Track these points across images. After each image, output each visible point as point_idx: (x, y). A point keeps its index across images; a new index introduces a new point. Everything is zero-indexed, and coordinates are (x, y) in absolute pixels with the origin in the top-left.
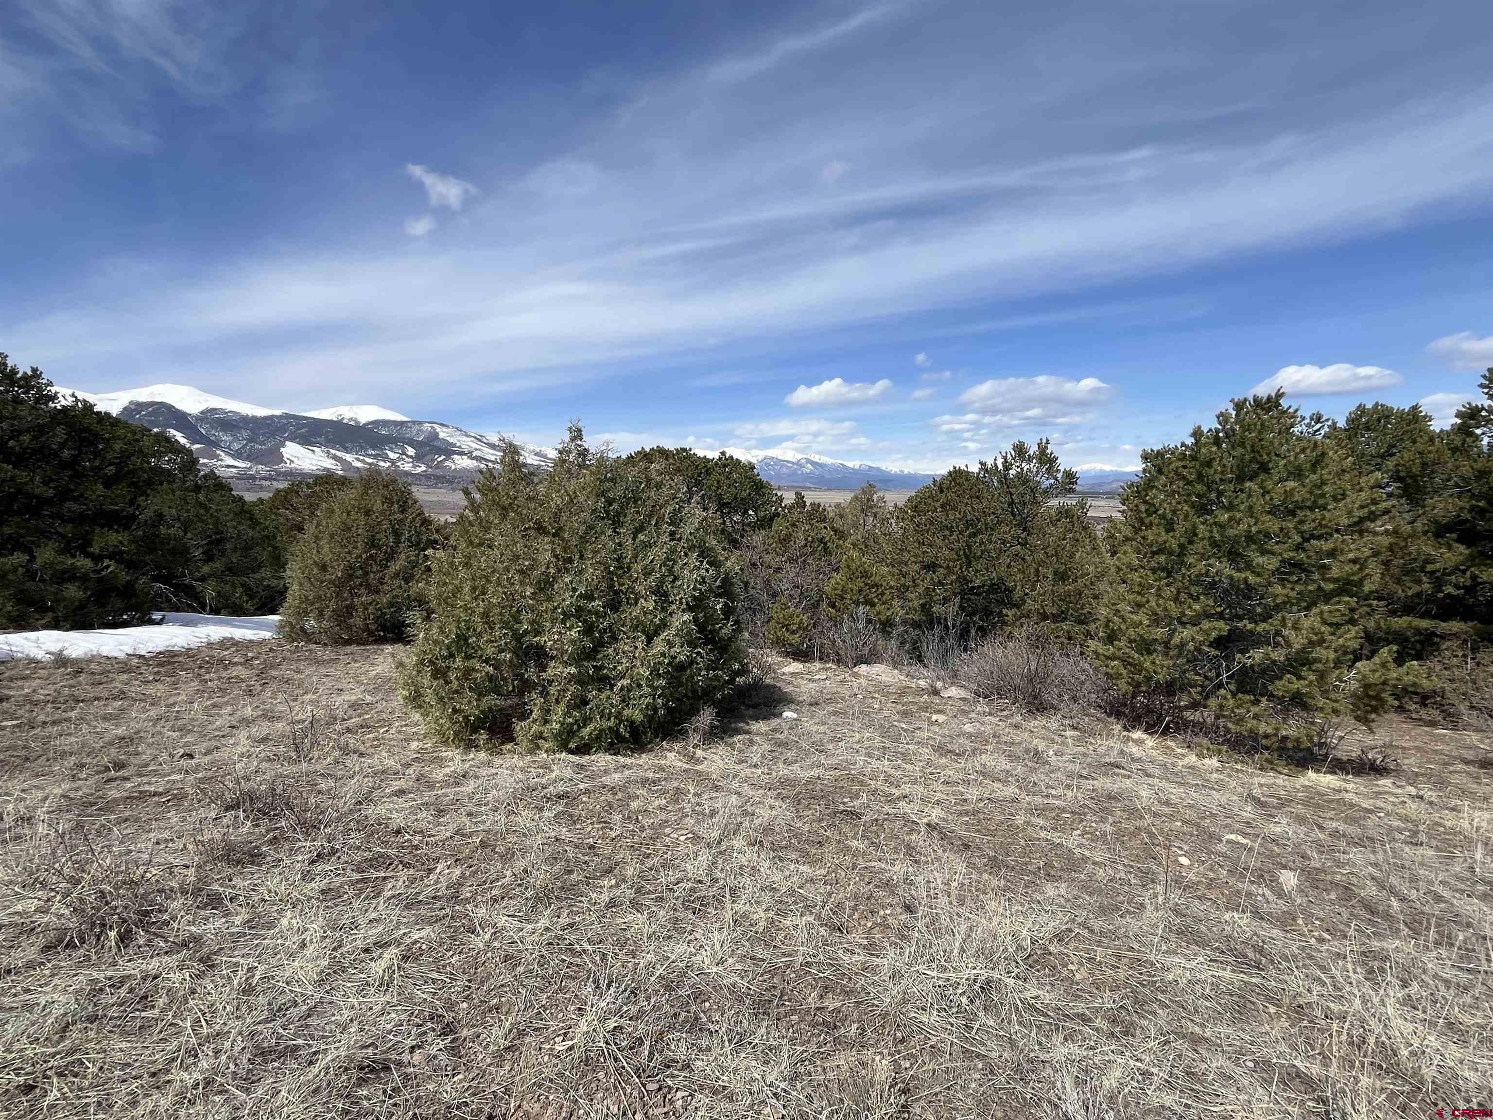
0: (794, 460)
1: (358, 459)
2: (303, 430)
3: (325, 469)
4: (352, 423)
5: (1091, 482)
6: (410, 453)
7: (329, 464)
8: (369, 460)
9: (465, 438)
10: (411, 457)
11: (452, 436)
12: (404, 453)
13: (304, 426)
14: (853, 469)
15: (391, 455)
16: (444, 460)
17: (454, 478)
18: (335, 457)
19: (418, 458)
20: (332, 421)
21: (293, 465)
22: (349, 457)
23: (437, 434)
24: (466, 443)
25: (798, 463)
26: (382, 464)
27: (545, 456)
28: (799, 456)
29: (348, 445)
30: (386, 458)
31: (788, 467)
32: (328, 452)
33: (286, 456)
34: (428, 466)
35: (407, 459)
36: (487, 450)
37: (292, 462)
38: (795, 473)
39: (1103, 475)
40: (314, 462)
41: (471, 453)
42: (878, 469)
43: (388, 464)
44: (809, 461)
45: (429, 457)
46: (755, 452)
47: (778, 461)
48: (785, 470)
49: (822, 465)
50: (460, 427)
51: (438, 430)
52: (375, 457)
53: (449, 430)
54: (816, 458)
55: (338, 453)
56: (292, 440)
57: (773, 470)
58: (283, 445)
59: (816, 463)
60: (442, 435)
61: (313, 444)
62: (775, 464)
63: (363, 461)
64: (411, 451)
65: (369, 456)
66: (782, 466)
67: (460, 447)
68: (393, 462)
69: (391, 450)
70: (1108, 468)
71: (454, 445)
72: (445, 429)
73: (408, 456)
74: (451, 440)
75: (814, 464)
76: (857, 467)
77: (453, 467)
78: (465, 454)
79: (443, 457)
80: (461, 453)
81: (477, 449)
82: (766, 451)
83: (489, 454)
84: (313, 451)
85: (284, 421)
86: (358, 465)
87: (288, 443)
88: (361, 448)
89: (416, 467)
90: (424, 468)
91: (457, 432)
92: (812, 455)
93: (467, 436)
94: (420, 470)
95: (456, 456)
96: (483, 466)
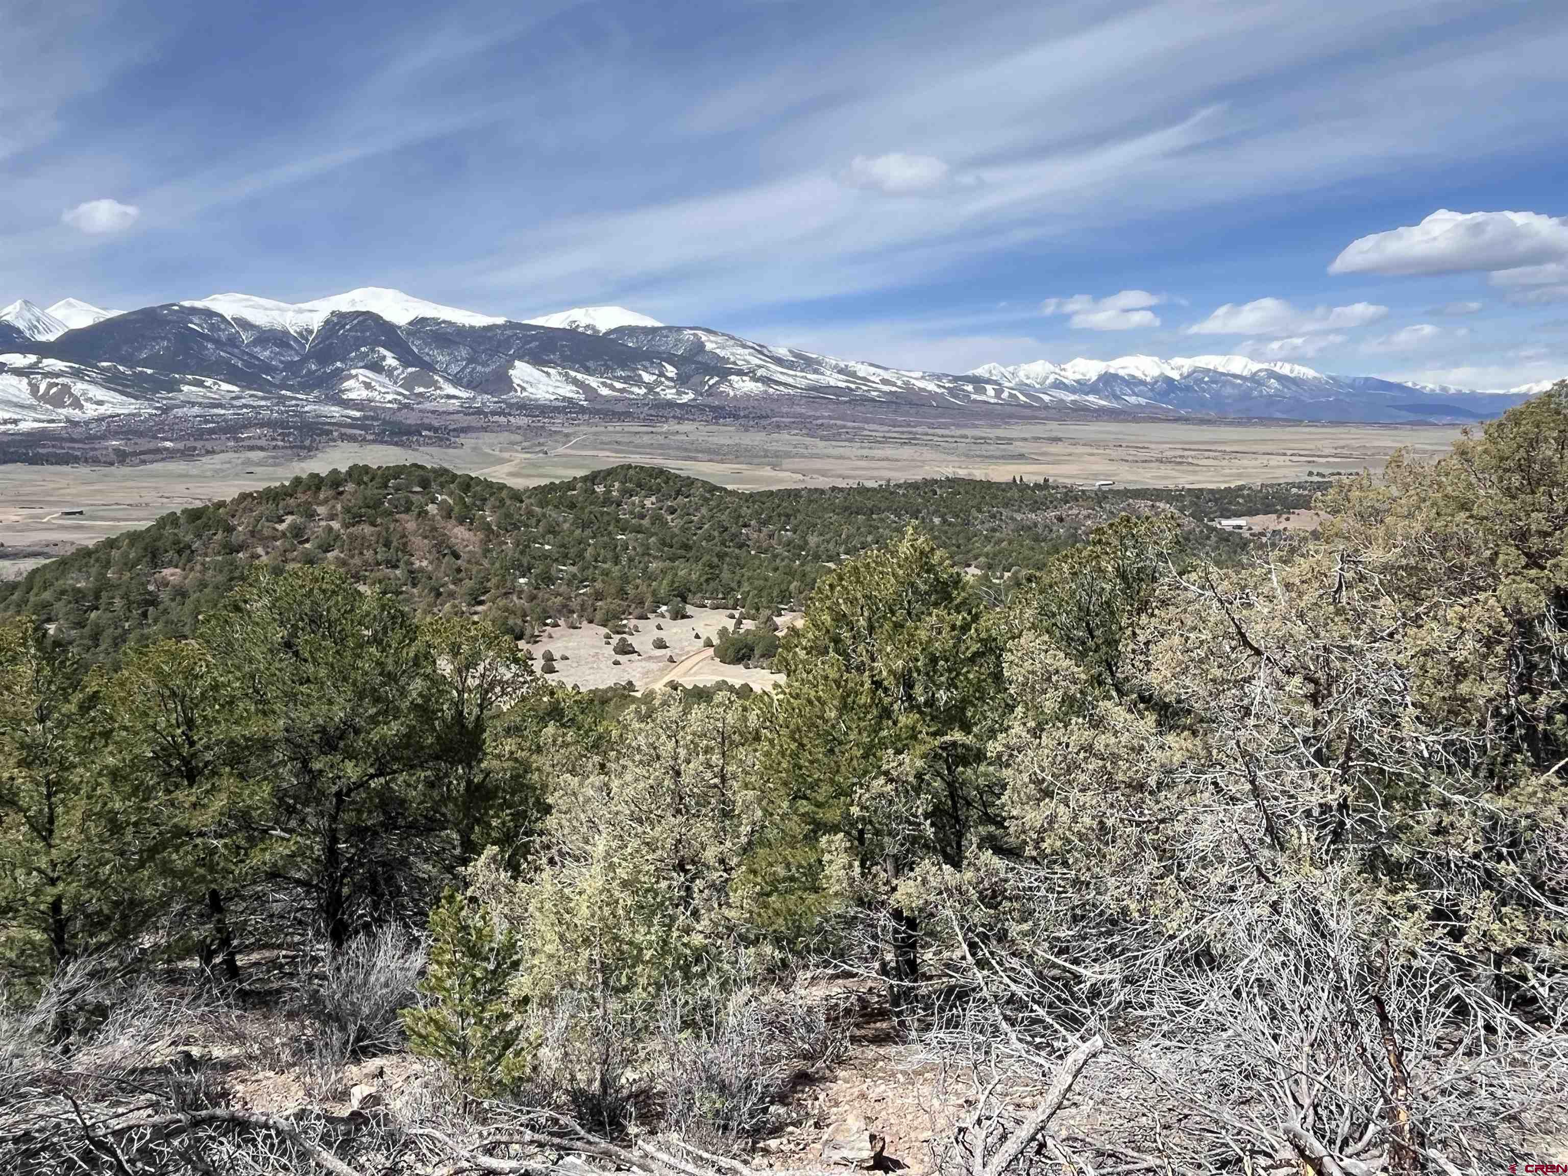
0: (1246, 373)
1: (604, 384)
2: (535, 345)
3: (565, 399)
4: (589, 332)
6: (669, 375)
7: (568, 391)
8: (618, 385)
9: (740, 351)
10: (670, 379)
11: (723, 348)
12: (661, 374)
13: (535, 338)
15: (647, 377)
16: (718, 383)
17: (734, 409)
18: (575, 382)
19: (682, 381)
20: (564, 330)
21: (525, 394)
22: (593, 382)
23: (701, 346)
24: (743, 357)
25: (1253, 378)
26: (635, 390)
27: (853, 374)
28: (1255, 367)
29: (590, 364)
30: (639, 382)
32: (567, 375)
33: (516, 381)
34: (698, 393)
35: (667, 383)
36: (774, 367)
37: (523, 389)
38: (1246, 396)
40: (551, 390)
41: (752, 371)
42: (1400, 387)
43: (643, 391)
44: (1272, 374)
45: (695, 379)
46: (1178, 361)
47: (1217, 377)
48: (1228, 390)
49: (1296, 382)
50: (733, 334)
51: (704, 338)
52: (625, 380)
53: (720, 339)
54: (1285, 369)
55: (580, 376)
56: (520, 358)
57: (1209, 390)
58: (512, 367)
60: (709, 346)
61: (546, 363)
63: (612, 388)
64: (671, 371)
65: (618, 379)
66: (1225, 384)
67: (734, 363)
68: (650, 388)
69: (645, 369)
71: (727, 361)
72: (713, 338)
73: (667, 378)
74: (721, 353)
75: (1280, 378)
77: (732, 394)
78: (746, 374)
79: (716, 379)
80: (740, 373)
81: (760, 367)
82: (1197, 359)
83: (777, 372)
84: (548, 374)
85: (508, 333)
86: (605, 391)
87: (517, 363)
88: (608, 368)
89: (679, 393)
90: (691, 396)
91: (731, 342)
92: (1279, 364)
93: (744, 346)
94: (685, 399)
95: (733, 378)
96: (771, 391)
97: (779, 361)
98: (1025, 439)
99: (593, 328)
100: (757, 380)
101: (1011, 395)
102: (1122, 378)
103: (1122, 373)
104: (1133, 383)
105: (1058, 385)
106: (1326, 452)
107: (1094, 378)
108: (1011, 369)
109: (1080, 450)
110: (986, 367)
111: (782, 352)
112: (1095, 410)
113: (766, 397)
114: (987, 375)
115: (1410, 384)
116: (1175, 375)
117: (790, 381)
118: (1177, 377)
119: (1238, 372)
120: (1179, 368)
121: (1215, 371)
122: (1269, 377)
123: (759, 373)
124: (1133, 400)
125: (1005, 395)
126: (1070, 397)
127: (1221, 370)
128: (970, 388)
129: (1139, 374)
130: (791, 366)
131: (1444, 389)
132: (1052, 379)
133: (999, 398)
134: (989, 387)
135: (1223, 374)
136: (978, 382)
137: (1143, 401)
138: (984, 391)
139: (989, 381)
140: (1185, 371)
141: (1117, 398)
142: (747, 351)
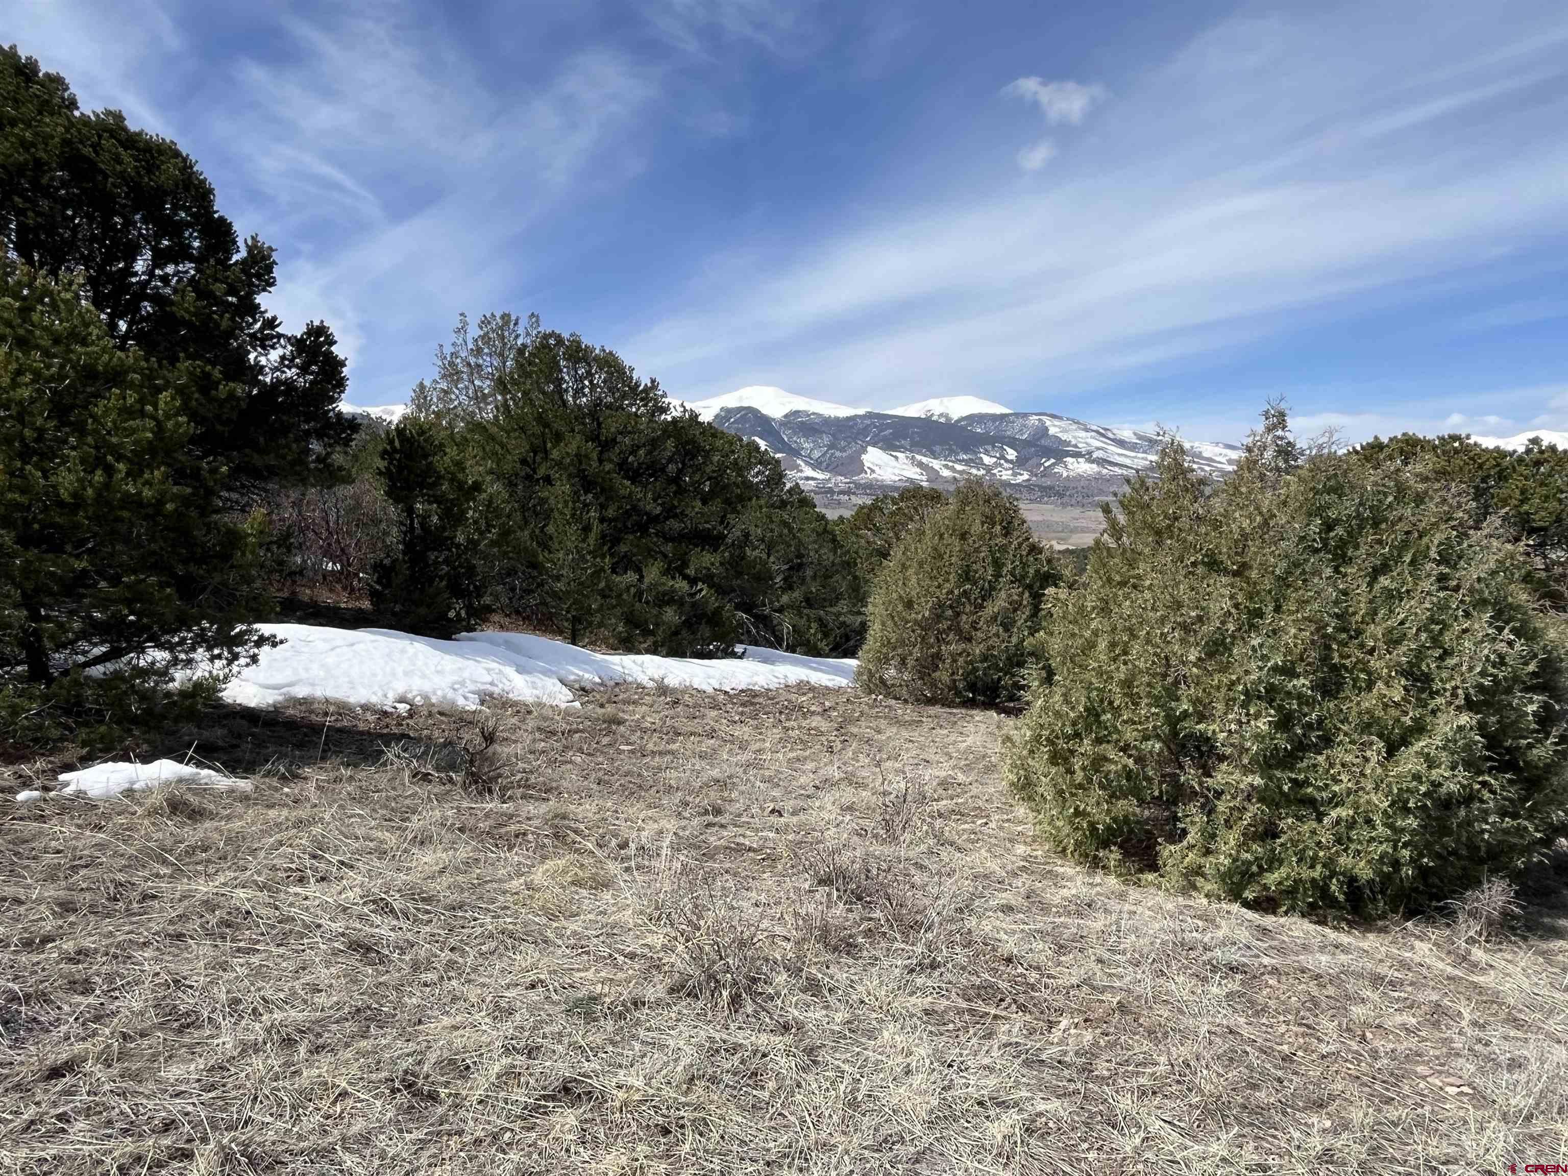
1: (946, 467)
2: (887, 432)
3: (908, 480)
4: (942, 420)
6: (1009, 457)
7: (914, 473)
8: (959, 467)
9: (1083, 434)
10: (1011, 462)
11: (1064, 431)
12: (1002, 457)
13: (888, 426)
15: (987, 460)
16: (1053, 464)
17: (1066, 489)
18: (920, 465)
19: (1020, 463)
20: (919, 418)
21: (874, 476)
22: (936, 464)
23: (1043, 431)
24: (1085, 441)
26: (973, 472)
29: (937, 448)
30: (980, 464)
32: (914, 458)
33: (867, 464)
34: (1033, 474)
35: (1006, 465)
36: (1113, 449)
37: (873, 471)
40: (897, 471)
41: (1090, 453)
43: (982, 472)
45: (1034, 461)
50: (1078, 418)
51: (1048, 424)
52: (967, 462)
53: (1064, 424)
55: (925, 460)
56: (874, 444)
58: (864, 450)
60: (1052, 431)
61: (897, 449)
63: (953, 469)
64: (1012, 454)
65: (960, 461)
67: (1076, 446)
68: (988, 469)
69: (987, 453)
71: (1068, 444)
72: (1056, 423)
73: (1007, 461)
74: (1064, 437)
77: (1065, 474)
78: (1082, 456)
79: (1052, 461)
80: (1077, 455)
81: (1098, 449)
83: (1115, 453)
84: (896, 458)
85: (868, 422)
86: (946, 473)
87: (870, 448)
88: (952, 452)
89: (1015, 474)
90: (1026, 476)
91: (1074, 427)
93: (1087, 430)
94: (1020, 479)
95: (1069, 460)
96: (1105, 471)
97: (1121, 443)
99: (946, 416)
100: (1093, 462)
111: (1126, 434)
113: (1098, 478)
117: (1128, 462)
123: (1095, 456)
130: (1133, 447)
142: (1089, 434)
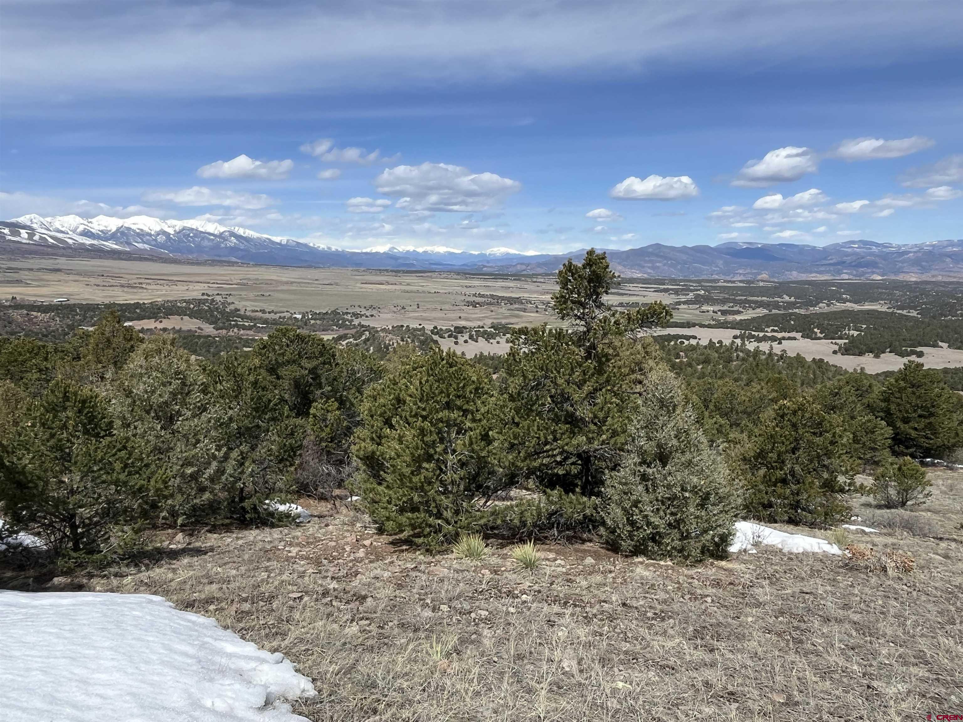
0: (216, 232)
5: (499, 264)
14: (280, 244)
25: (221, 235)
28: (222, 229)
31: (210, 240)
38: (217, 247)
39: (508, 257)
42: (306, 245)
44: (232, 234)
46: (173, 222)
47: (198, 233)
48: (206, 243)
49: (247, 240)
54: (241, 232)
57: (194, 242)
59: (241, 237)
62: (195, 236)
66: (203, 239)
70: (513, 251)
75: (239, 237)
76: (284, 242)
82: (185, 221)
92: (237, 228)
98: (31, 270)
101: (41, 238)
102: (134, 231)
103: (134, 227)
104: (142, 235)
105: (86, 234)
106: (235, 282)
107: (114, 229)
108: (49, 219)
109: (72, 277)
110: (28, 216)
112: (108, 252)
114: (29, 223)
115: (311, 245)
116: (171, 231)
118: (172, 232)
119: (212, 232)
120: (174, 227)
121: (197, 230)
122: (231, 236)
124: (140, 246)
125: (36, 238)
126: (88, 241)
127: (201, 229)
128: (6, 231)
129: (146, 229)
131: (329, 248)
132: (81, 228)
133: (32, 240)
134: (23, 232)
135: (202, 232)
136: (15, 227)
137: (147, 247)
138: (19, 234)
139: (24, 227)
140: (177, 229)
141: (129, 244)
